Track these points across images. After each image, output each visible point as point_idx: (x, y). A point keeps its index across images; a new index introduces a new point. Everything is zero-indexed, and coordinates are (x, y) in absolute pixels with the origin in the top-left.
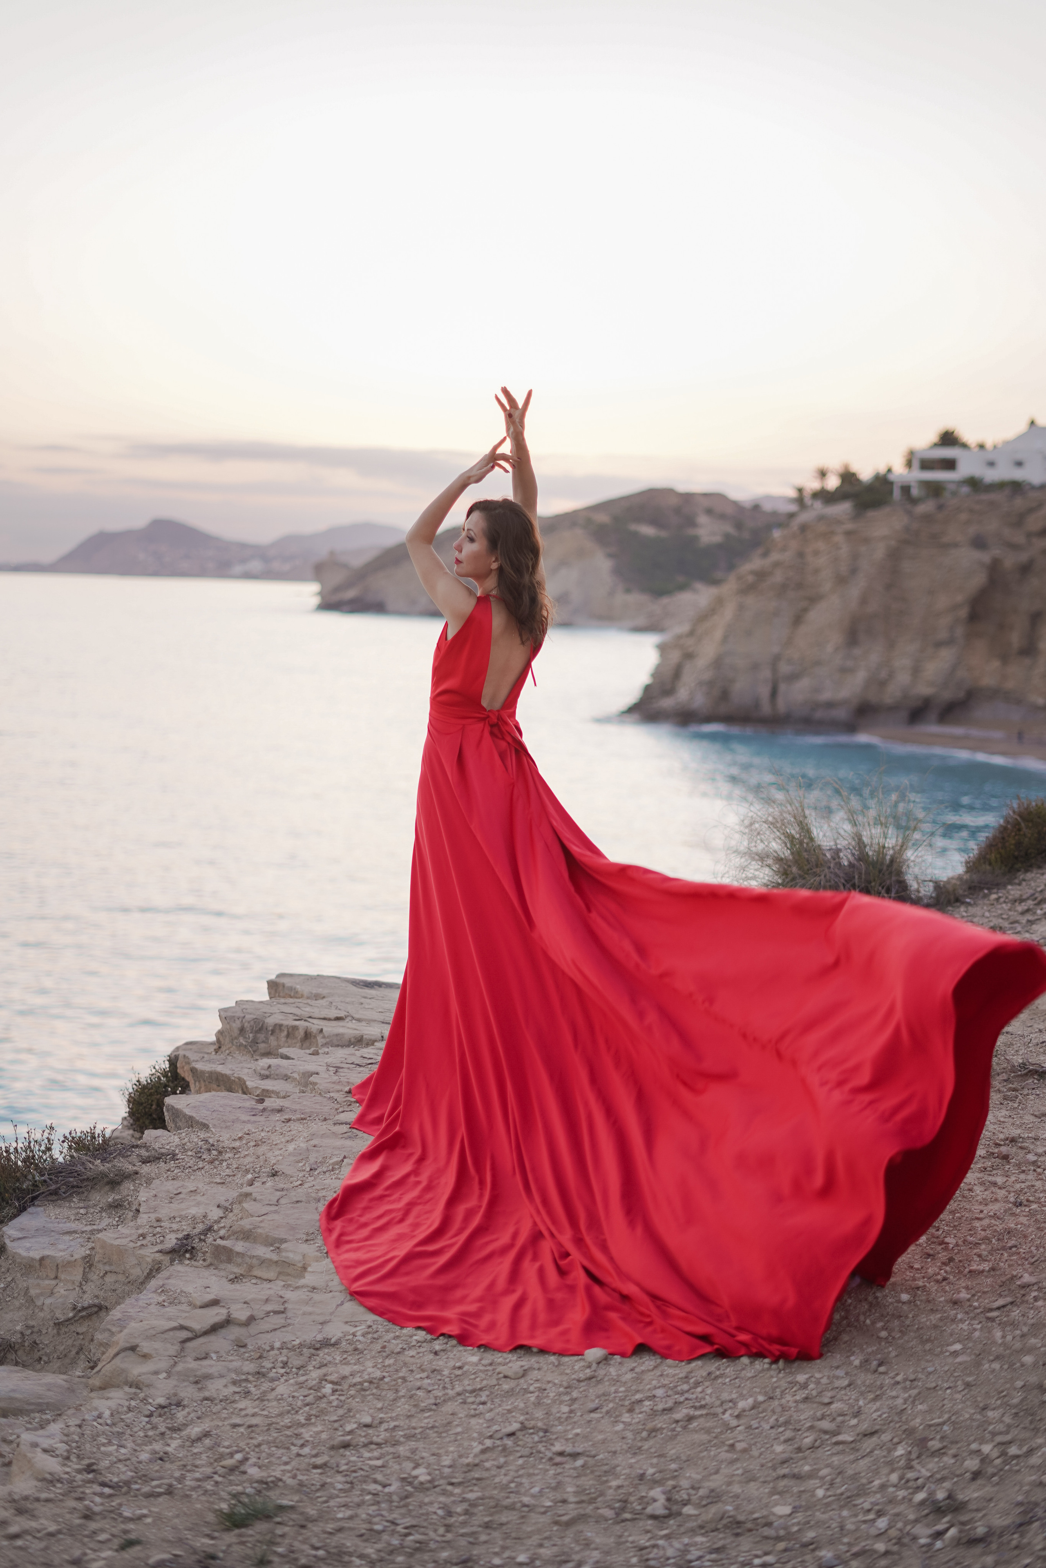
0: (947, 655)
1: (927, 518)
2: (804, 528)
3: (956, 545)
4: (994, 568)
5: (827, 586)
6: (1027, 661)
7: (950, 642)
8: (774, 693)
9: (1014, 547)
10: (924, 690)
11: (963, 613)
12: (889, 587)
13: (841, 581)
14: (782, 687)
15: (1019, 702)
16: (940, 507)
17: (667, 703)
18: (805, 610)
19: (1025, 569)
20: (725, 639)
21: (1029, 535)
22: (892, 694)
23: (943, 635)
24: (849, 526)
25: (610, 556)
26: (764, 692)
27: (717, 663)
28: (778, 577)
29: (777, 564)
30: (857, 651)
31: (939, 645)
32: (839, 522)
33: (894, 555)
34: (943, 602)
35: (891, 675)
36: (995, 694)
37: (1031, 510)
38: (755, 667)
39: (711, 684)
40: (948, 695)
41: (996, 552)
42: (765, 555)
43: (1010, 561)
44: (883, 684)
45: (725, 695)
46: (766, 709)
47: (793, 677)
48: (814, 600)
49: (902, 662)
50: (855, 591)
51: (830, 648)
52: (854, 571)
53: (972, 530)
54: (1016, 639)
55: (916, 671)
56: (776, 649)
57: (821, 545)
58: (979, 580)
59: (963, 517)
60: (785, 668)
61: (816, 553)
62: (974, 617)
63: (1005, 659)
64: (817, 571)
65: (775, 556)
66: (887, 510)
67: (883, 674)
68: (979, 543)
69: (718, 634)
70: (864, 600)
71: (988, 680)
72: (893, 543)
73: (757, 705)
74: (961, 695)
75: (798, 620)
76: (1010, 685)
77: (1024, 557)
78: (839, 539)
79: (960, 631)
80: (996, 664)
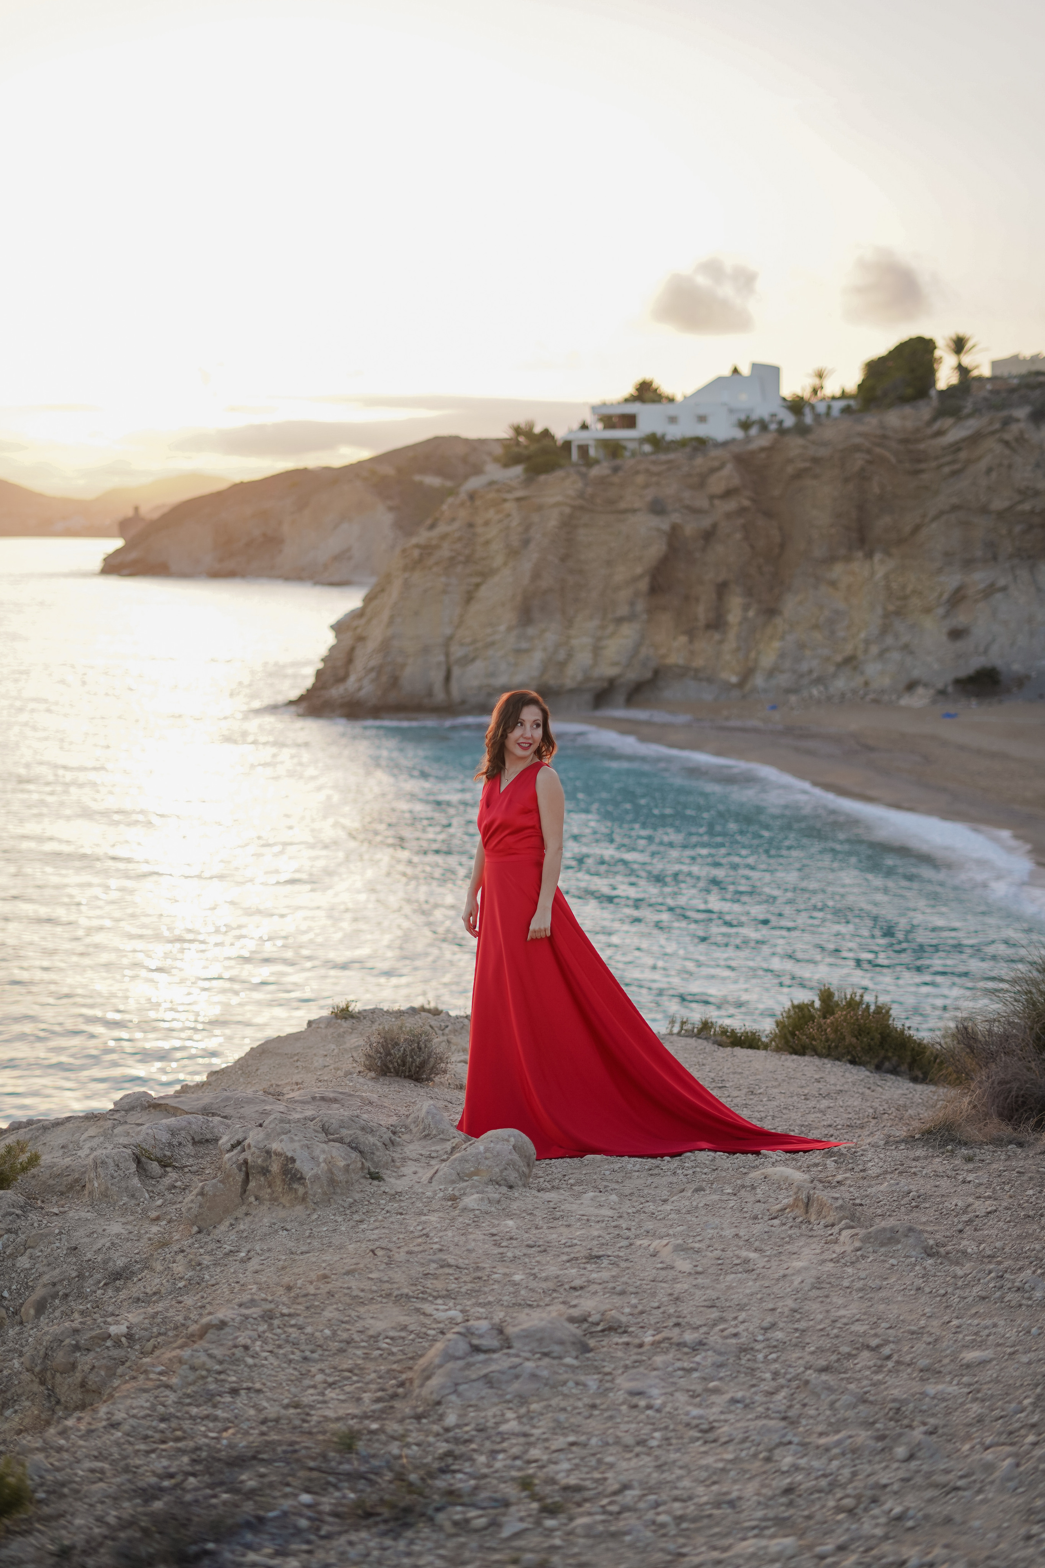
0: (628, 633)
1: (602, 481)
2: (472, 496)
3: (634, 511)
4: (674, 534)
5: (499, 561)
6: (717, 636)
7: (631, 618)
8: (448, 678)
9: (695, 511)
10: (608, 671)
11: (643, 585)
12: (563, 559)
13: (513, 553)
14: (456, 671)
15: (710, 680)
16: (616, 470)
17: (336, 692)
18: (478, 586)
19: (708, 536)
20: (391, 621)
21: (712, 497)
22: (572, 675)
23: (623, 610)
24: (520, 493)
25: (391, 509)
26: (437, 677)
27: (385, 647)
28: (445, 552)
29: (444, 537)
30: (530, 631)
31: (620, 621)
32: (511, 490)
33: (568, 524)
34: (621, 574)
35: (570, 656)
36: (683, 672)
37: (713, 470)
38: (426, 650)
39: (379, 670)
40: (632, 676)
41: (676, 518)
42: (432, 527)
43: (691, 527)
44: (562, 665)
45: (395, 682)
46: (440, 696)
47: (466, 661)
48: (485, 575)
49: (582, 642)
50: (527, 566)
51: (502, 628)
52: (526, 542)
53: (650, 494)
54: (702, 612)
55: (597, 650)
56: (448, 631)
57: (491, 514)
58: (657, 550)
59: (640, 479)
60: (457, 652)
61: (487, 523)
62: (655, 590)
63: (691, 634)
64: (487, 543)
65: (442, 528)
66: (560, 473)
67: (562, 655)
68: (657, 508)
69: (385, 615)
70: (536, 575)
71: (675, 659)
72: (567, 510)
73: (430, 694)
74: (649, 675)
75: (469, 598)
76: (698, 662)
77: (706, 522)
78: (509, 506)
79: (640, 606)
80: (683, 639)
